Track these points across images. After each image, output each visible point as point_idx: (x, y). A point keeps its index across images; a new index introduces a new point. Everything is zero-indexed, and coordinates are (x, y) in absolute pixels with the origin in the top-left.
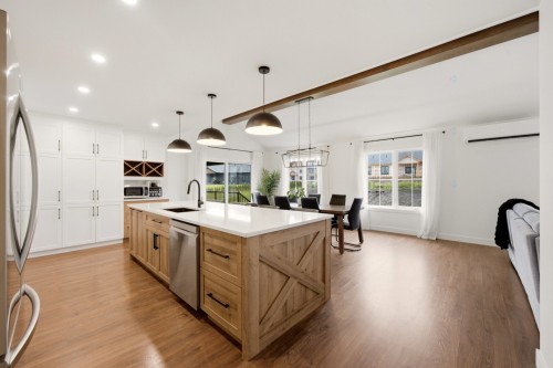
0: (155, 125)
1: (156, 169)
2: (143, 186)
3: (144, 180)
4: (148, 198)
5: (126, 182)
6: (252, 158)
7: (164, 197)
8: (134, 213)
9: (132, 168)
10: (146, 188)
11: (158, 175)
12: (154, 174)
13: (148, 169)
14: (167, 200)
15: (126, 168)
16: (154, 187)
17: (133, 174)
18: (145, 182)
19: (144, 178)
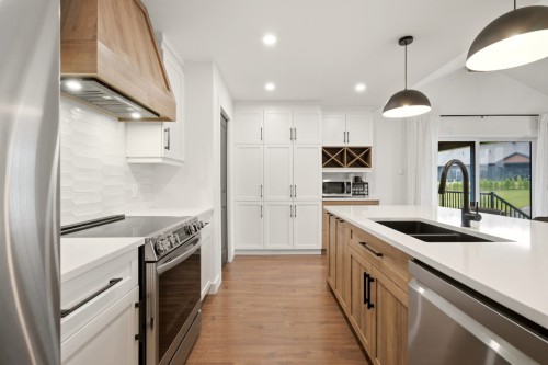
0: (360, 88)
1: (361, 156)
2: (345, 181)
3: (346, 172)
4: (349, 198)
5: (325, 175)
6: (536, 127)
7: (371, 197)
8: (333, 220)
9: (332, 156)
10: (349, 184)
11: (363, 166)
12: (359, 164)
13: (351, 157)
14: (376, 203)
15: (325, 157)
16: (358, 181)
17: (334, 164)
18: (347, 175)
19: (346, 170)
